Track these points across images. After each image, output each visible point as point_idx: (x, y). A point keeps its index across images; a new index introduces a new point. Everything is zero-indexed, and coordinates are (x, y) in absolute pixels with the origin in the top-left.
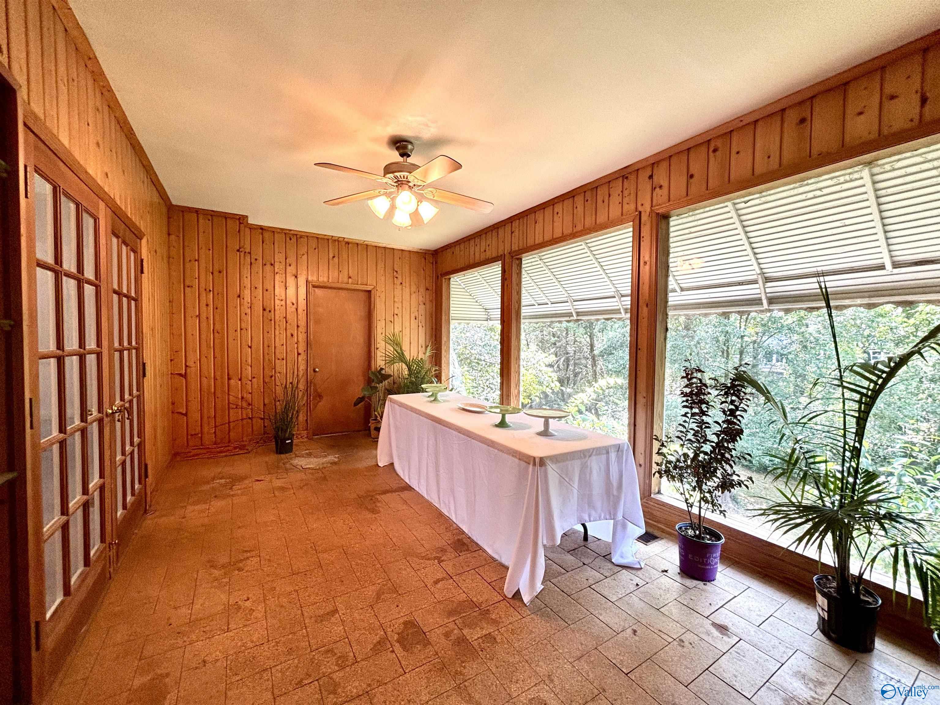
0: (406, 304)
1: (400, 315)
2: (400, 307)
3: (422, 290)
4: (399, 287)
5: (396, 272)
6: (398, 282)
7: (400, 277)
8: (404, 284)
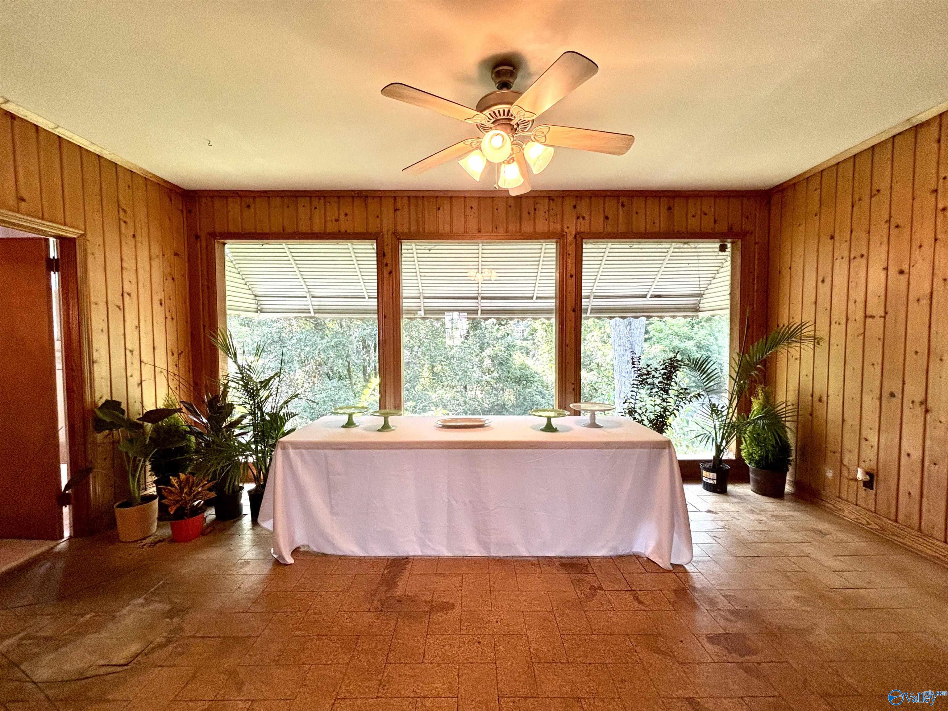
0: (143, 275)
1: (134, 295)
2: (134, 280)
3: (169, 253)
4: (131, 242)
5: (125, 211)
6: (128, 231)
7: (131, 223)
8: (138, 238)
